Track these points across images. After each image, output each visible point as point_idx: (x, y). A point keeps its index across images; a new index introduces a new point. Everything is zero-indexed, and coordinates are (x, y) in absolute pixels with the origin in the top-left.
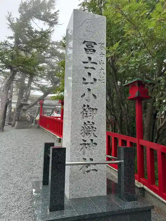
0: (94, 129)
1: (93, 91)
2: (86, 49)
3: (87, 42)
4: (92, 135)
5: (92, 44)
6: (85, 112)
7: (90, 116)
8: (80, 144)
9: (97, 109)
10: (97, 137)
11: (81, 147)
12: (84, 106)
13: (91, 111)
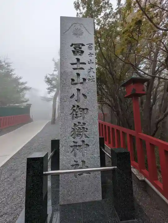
0: (85, 130)
1: (82, 91)
2: (73, 51)
3: (74, 44)
4: (84, 136)
5: (80, 46)
6: (74, 113)
7: (81, 116)
8: (71, 146)
9: (87, 109)
10: (89, 138)
11: (72, 149)
12: (74, 106)
13: (81, 111)
